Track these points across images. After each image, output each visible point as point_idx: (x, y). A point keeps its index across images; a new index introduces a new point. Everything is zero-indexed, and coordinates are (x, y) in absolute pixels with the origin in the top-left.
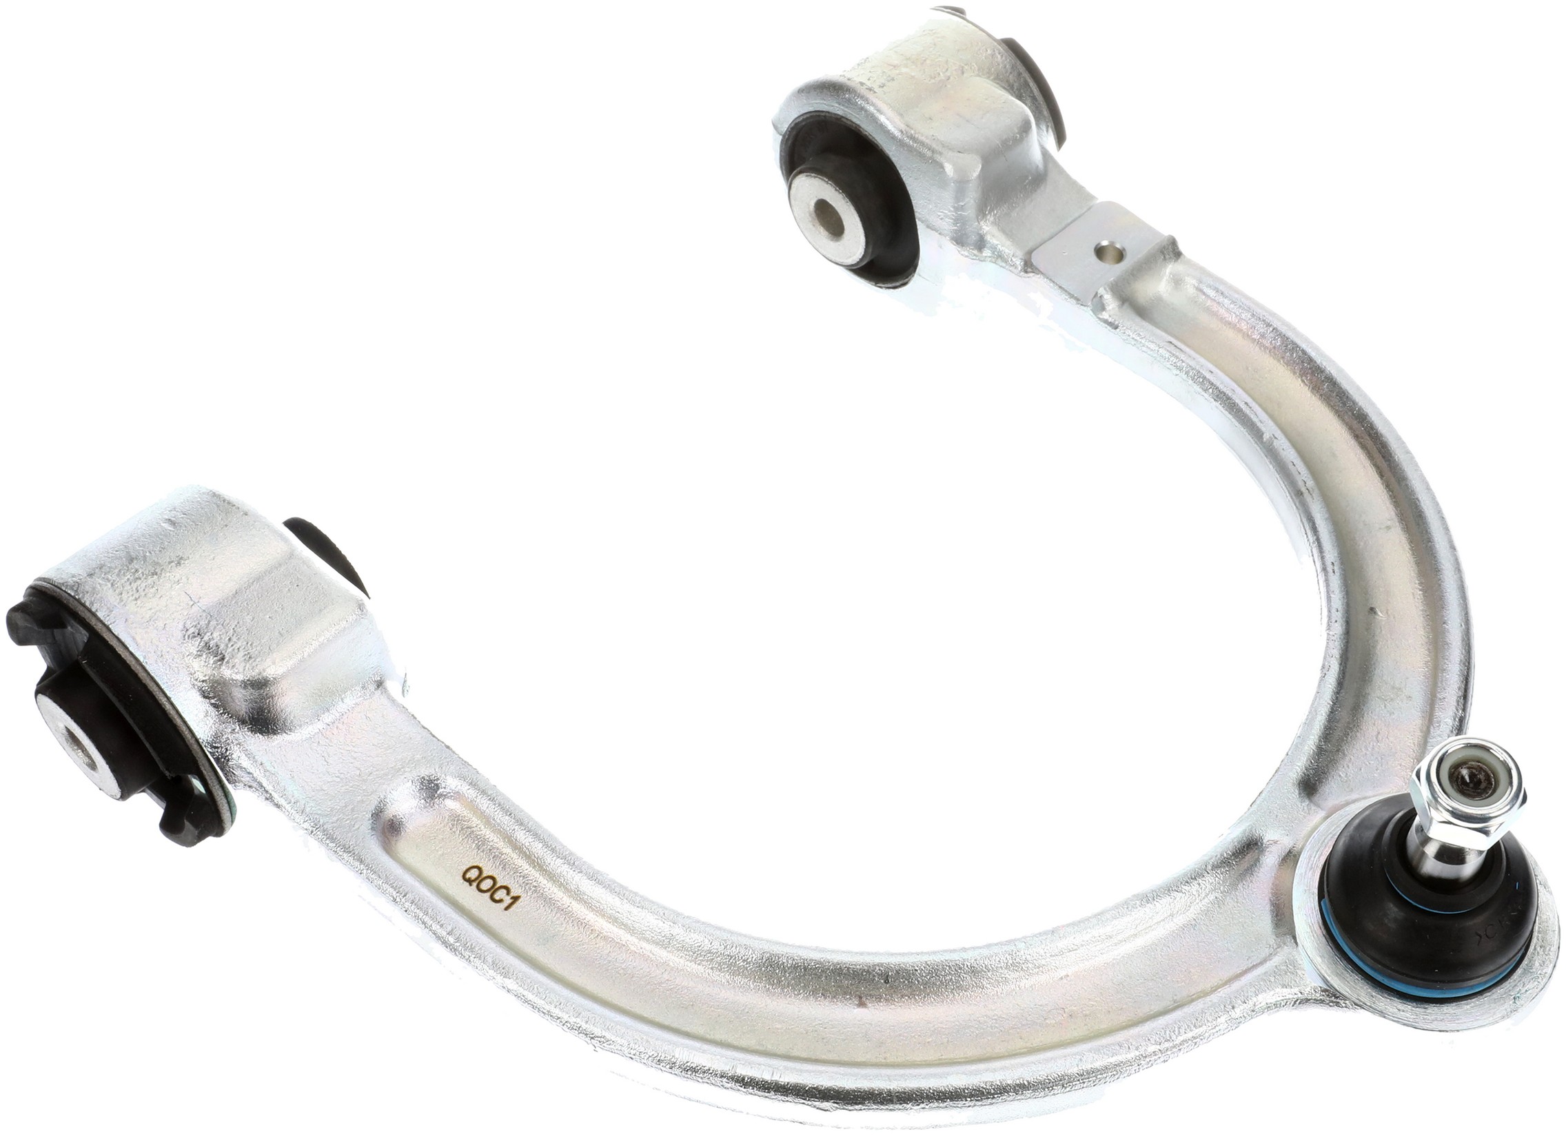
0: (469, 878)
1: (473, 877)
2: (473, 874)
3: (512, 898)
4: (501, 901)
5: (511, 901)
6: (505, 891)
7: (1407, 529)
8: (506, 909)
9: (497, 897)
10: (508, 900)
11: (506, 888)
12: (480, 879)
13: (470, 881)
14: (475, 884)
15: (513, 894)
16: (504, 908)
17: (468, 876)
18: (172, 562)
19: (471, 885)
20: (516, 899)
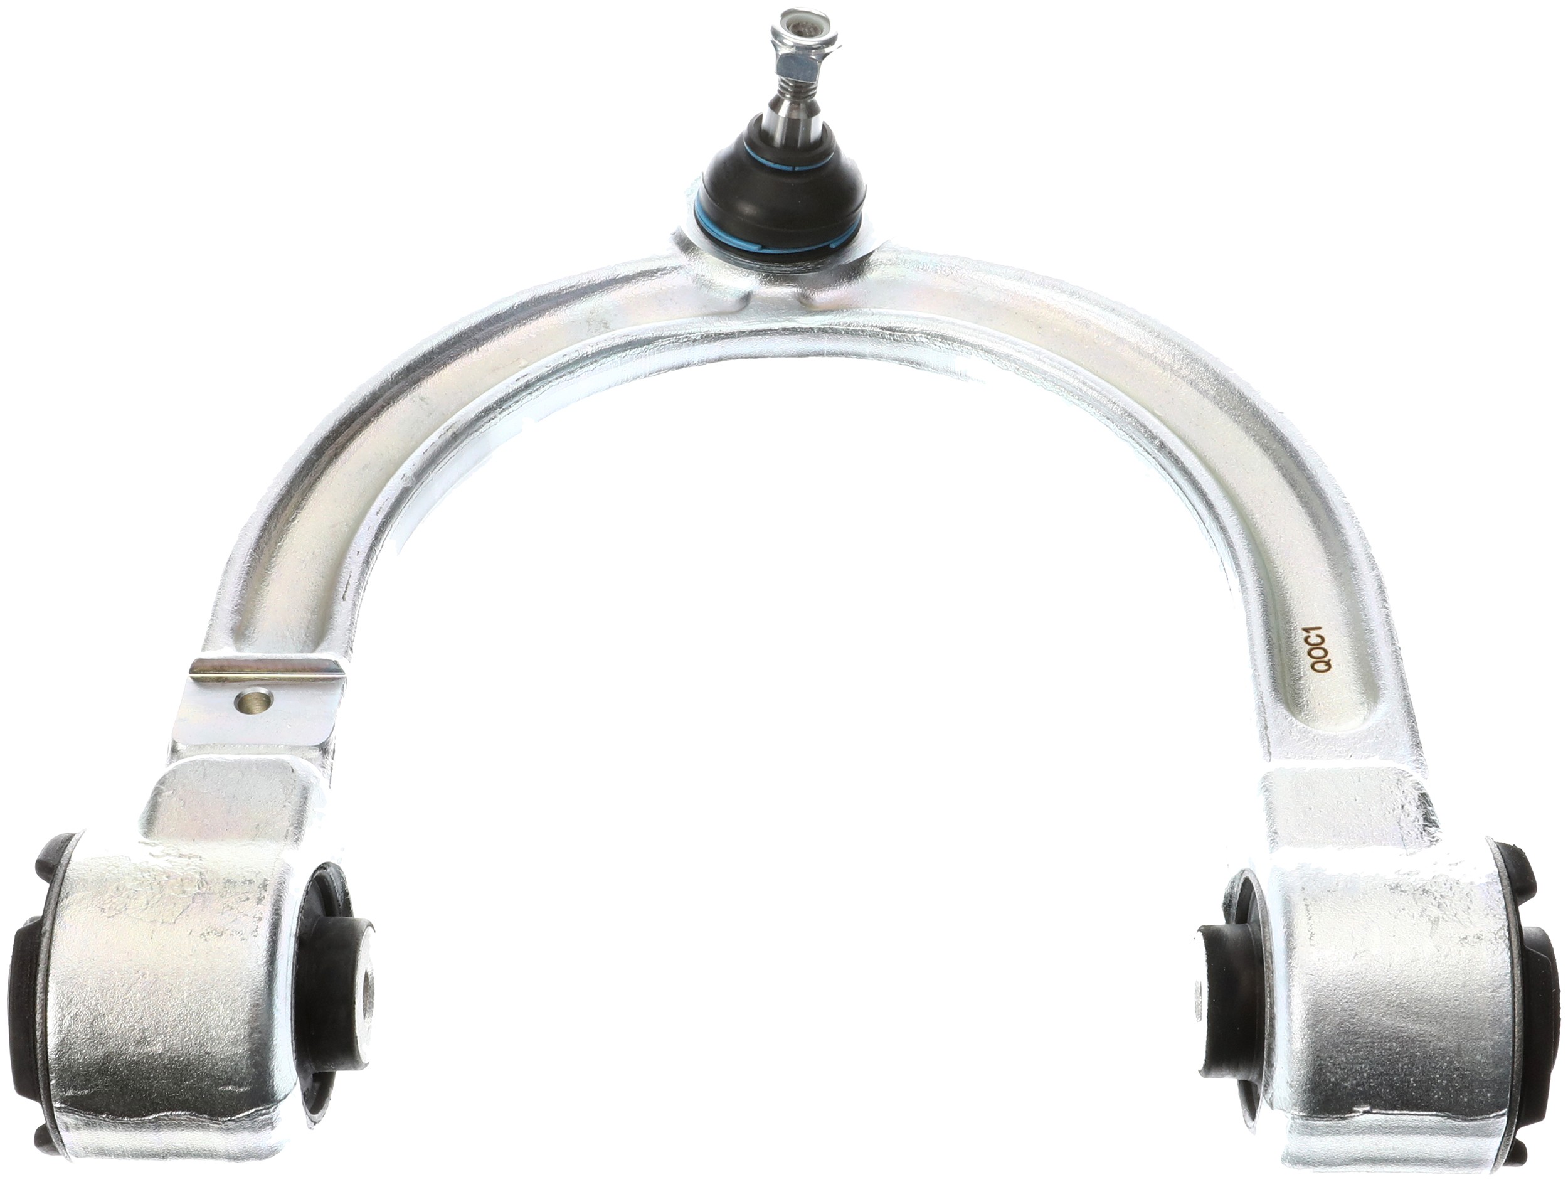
0: (1326, 665)
1: (1323, 664)
2: (1321, 666)
3: (1308, 632)
4: (1318, 636)
5: (1311, 631)
6: (1309, 640)
7: (418, 381)
8: (1319, 628)
9: (1319, 640)
10: (1313, 633)
11: (1306, 640)
12: (1319, 660)
13: (1328, 664)
14: (1326, 659)
15: (1305, 634)
16: (1321, 630)
17: (1326, 668)
18: (1402, 891)
19: (1330, 660)
20: (1307, 630)
